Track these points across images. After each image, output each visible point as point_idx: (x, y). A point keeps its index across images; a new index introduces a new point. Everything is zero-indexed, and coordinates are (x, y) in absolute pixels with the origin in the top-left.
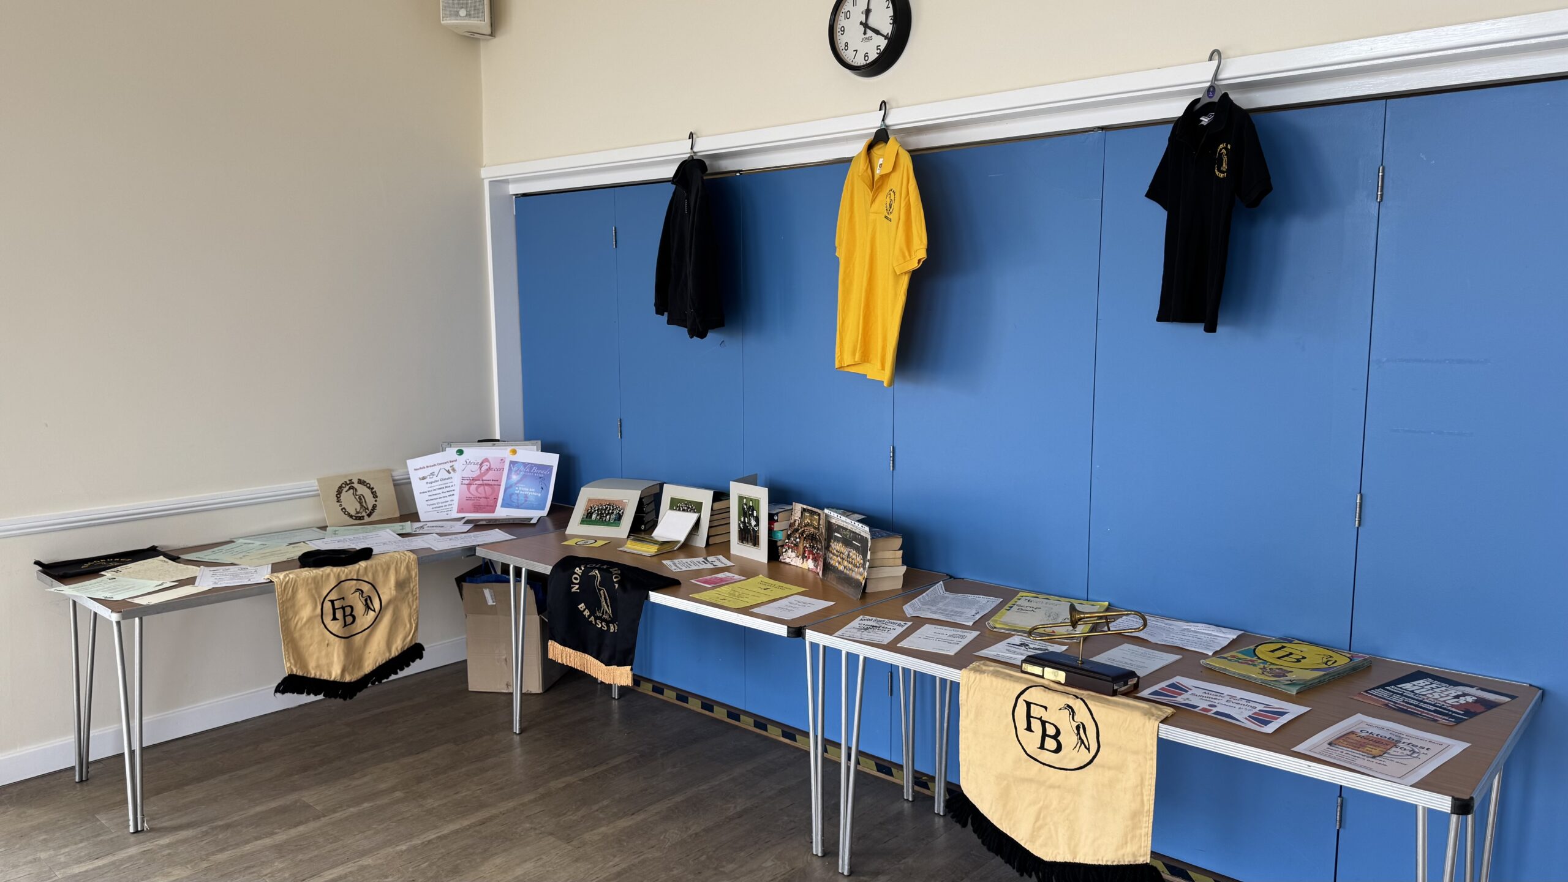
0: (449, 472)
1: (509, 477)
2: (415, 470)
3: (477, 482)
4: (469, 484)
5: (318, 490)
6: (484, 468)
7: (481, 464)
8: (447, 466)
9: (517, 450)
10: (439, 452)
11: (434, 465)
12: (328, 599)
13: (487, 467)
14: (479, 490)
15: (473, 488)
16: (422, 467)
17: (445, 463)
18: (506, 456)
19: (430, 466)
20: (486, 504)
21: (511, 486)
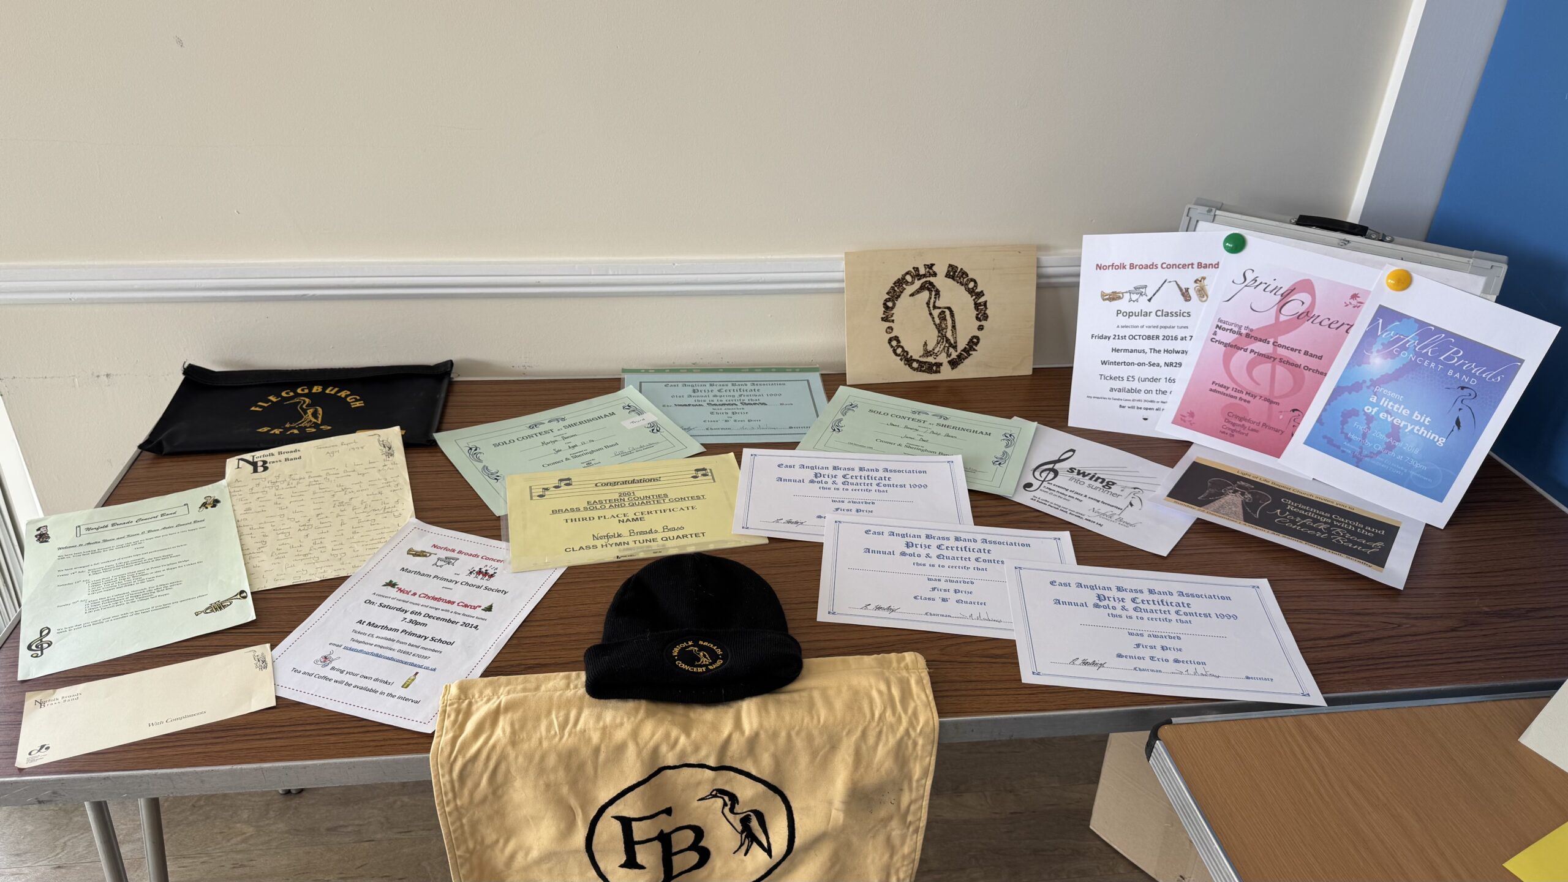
0: (1186, 295)
1: (1359, 357)
2: (1099, 267)
3: (1259, 347)
4: (1233, 347)
5: (842, 281)
6: (1293, 308)
7: (1285, 297)
8: (1187, 278)
9: (1415, 276)
10: (1176, 229)
11: (1153, 266)
12: (612, 811)
13: (1302, 309)
14: (1256, 372)
15: (1241, 359)
16: (1117, 263)
17: (1184, 266)
18: (1372, 289)
19: (1141, 267)
20: (1264, 420)
21: (1357, 387)
